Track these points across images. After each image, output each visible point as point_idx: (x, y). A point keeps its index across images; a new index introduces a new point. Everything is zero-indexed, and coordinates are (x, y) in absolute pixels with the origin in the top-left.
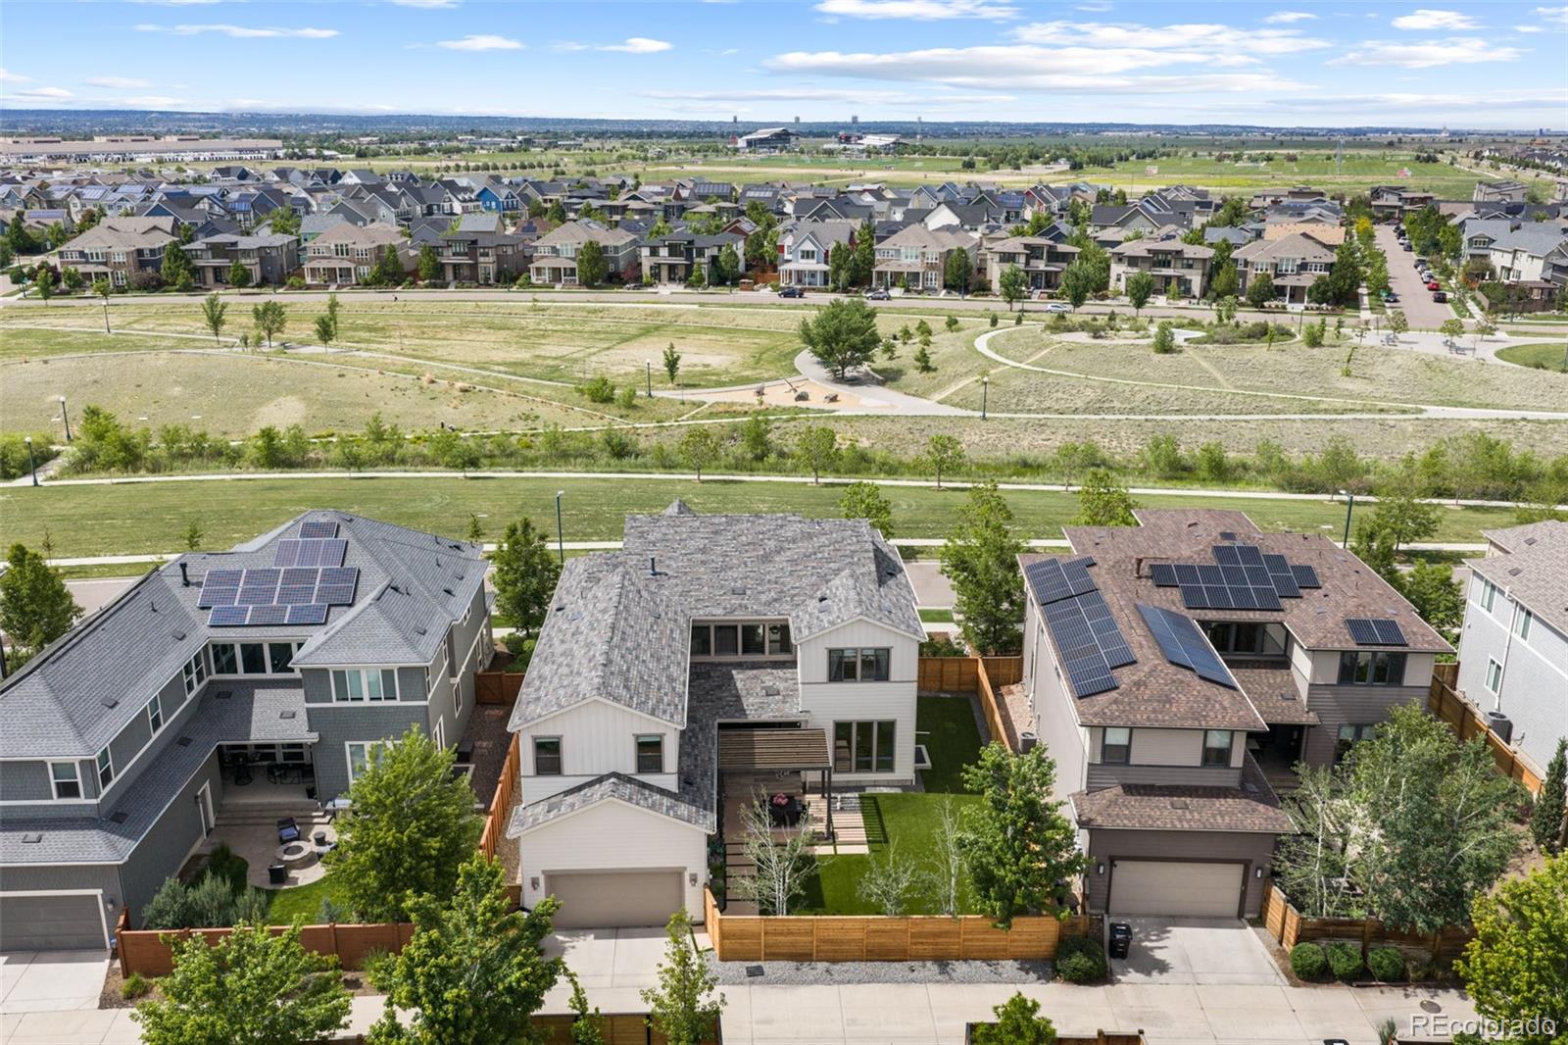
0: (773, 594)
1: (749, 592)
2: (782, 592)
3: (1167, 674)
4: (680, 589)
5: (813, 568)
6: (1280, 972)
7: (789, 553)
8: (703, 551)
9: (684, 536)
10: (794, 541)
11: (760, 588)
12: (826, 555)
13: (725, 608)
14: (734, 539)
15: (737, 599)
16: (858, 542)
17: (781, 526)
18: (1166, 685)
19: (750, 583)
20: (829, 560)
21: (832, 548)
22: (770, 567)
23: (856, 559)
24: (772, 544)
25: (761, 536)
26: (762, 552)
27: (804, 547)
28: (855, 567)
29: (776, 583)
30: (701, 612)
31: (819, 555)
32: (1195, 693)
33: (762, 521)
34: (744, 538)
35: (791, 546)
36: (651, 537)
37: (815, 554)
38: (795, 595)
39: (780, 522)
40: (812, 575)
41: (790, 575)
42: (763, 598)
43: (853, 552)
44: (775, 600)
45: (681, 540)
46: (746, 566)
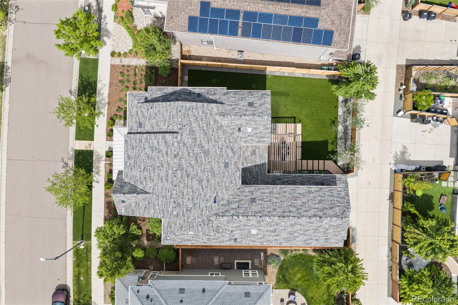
0: (228, 151)
1: (227, 161)
2: (227, 147)
3: (329, 11)
4: (224, 191)
5: (213, 131)
6: (364, 15)
7: (203, 142)
8: (200, 181)
9: (190, 190)
10: (195, 139)
11: (225, 156)
12: (205, 125)
13: (236, 171)
14: (193, 167)
15: (231, 166)
16: (196, 109)
17: (184, 144)
18: (334, 13)
19: (222, 160)
20: (208, 124)
21: (200, 122)
22: (212, 151)
23: (208, 112)
24: (197, 150)
25: (191, 154)
26: (203, 154)
27: (199, 134)
28: (213, 113)
29: (222, 149)
30: (238, 181)
31: (205, 128)
32: (338, 4)
33: (180, 153)
34: (192, 163)
35: (198, 140)
36: (191, 205)
37: (204, 130)
38: (230, 141)
39: (182, 145)
40: (218, 133)
41: (217, 142)
42: (231, 154)
43: (203, 112)
44: (232, 150)
45: (193, 192)
46: (211, 162)
